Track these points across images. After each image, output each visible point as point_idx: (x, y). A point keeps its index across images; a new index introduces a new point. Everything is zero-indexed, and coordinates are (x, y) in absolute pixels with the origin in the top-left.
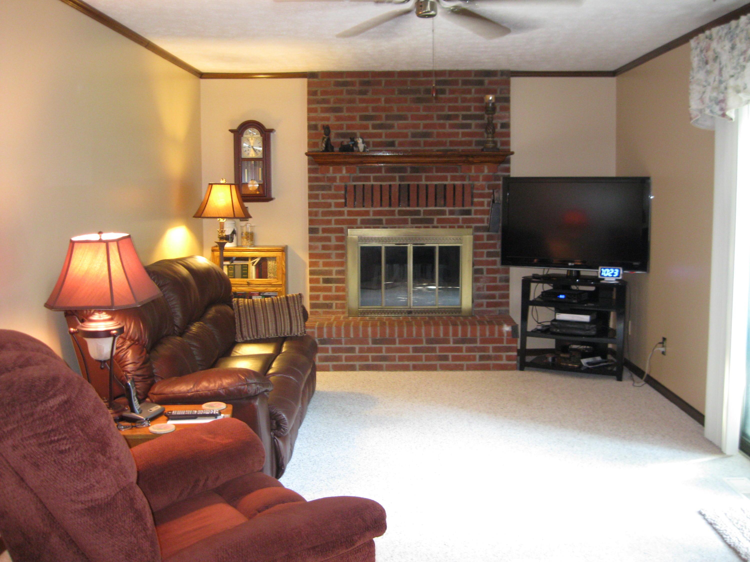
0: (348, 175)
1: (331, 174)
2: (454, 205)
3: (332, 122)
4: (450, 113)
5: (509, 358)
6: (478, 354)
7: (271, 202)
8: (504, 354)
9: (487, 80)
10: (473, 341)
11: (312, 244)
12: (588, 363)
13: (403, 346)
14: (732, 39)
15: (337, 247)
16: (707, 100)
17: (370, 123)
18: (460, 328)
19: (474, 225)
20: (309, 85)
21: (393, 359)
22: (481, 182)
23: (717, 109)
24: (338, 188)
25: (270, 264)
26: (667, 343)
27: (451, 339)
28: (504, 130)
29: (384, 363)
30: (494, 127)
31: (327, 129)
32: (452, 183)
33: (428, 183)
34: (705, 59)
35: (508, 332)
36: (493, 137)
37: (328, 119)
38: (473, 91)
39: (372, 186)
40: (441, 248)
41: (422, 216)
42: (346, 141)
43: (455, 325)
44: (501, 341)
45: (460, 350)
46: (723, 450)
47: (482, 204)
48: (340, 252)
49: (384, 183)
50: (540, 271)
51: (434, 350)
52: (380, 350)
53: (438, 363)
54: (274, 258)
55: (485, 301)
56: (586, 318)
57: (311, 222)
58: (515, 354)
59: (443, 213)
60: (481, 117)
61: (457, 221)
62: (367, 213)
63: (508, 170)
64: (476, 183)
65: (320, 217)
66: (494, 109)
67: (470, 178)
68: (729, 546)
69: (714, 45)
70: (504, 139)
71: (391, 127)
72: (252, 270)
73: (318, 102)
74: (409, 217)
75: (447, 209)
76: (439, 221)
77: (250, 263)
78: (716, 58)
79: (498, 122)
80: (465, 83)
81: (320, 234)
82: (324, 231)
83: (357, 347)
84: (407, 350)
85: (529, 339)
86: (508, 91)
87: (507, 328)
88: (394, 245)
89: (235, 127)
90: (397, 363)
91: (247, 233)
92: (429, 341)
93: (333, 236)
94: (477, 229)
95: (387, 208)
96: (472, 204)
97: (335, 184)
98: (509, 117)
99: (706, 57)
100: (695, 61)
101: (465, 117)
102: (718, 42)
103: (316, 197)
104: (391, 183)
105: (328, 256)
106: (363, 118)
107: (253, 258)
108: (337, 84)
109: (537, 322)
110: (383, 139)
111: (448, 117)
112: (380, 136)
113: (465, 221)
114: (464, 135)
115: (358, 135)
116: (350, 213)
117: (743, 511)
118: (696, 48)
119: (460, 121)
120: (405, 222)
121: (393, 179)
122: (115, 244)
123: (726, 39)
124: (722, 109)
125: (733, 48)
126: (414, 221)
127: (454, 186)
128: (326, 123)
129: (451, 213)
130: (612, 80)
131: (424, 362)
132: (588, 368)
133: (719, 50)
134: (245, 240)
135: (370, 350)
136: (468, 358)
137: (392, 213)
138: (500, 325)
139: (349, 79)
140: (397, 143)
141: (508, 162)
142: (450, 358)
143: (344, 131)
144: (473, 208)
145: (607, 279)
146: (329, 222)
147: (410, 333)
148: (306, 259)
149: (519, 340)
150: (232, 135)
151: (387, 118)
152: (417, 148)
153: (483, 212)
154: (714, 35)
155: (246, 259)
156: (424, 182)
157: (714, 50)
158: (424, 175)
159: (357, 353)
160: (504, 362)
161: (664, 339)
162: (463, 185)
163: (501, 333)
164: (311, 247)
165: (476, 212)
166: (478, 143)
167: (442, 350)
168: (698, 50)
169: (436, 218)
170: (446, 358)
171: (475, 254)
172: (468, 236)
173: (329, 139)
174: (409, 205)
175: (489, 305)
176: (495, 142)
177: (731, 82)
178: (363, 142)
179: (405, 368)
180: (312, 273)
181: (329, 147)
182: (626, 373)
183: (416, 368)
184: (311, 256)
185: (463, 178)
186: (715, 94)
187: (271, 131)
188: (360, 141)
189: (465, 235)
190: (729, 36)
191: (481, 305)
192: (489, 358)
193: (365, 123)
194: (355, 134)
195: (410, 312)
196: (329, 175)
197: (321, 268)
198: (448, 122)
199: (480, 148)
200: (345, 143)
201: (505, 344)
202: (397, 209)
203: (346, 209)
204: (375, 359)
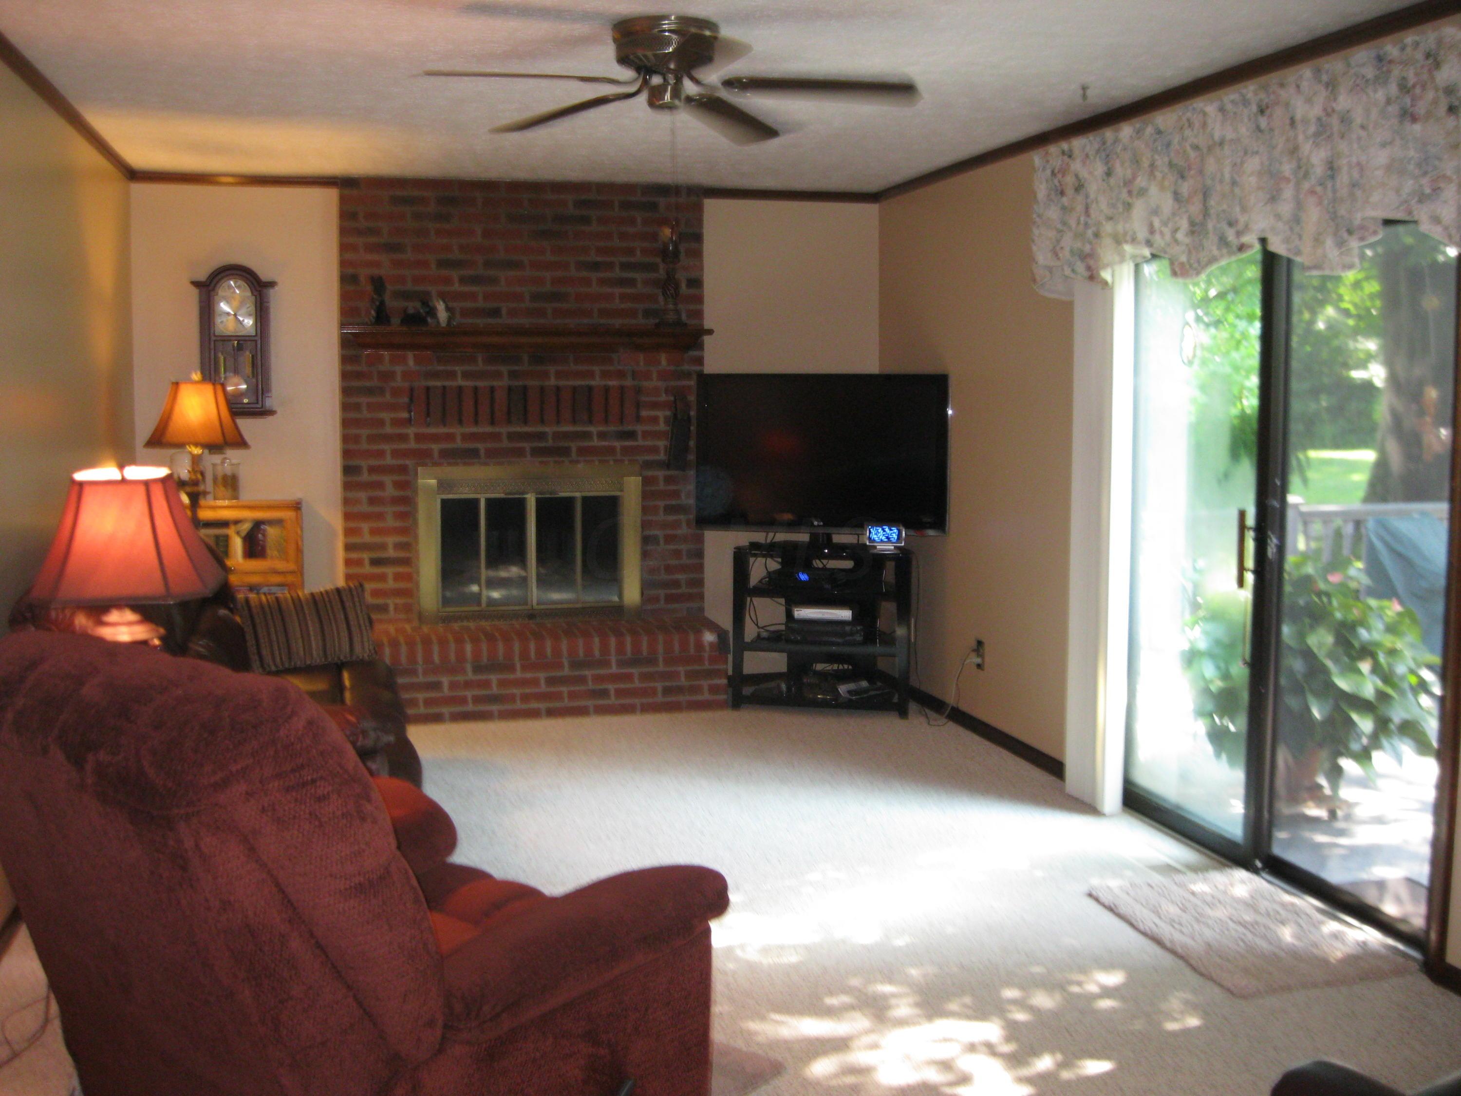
0: (418, 368)
1: (386, 366)
2: (606, 421)
3: (385, 270)
4: (599, 259)
5: (713, 689)
6: (659, 686)
7: (270, 418)
8: (705, 683)
9: (662, 201)
10: (651, 661)
11: (350, 495)
12: (849, 692)
13: (529, 675)
14: (1107, 160)
15: (395, 501)
16: (1066, 254)
17: (455, 274)
18: (628, 640)
19: (642, 458)
20: (343, 200)
21: (512, 698)
22: (654, 383)
23: (1080, 267)
24: (395, 392)
25: (272, 532)
26: (987, 648)
27: (613, 660)
28: (692, 291)
29: (494, 708)
30: (677, 287)
31: (378, 284)
32: (603, 383)
33: (562, 383)
34: (1059, 188)
35: (711, 644)
36: (676, 304)
37: (377, 264)
38: (639, 220)
39: (460, 389)
40: (585, 499)
41: (550, 443)
42: (413, 306)
43: (619, 634)
44: (699, 660)
45: (629, 677)
46: (1099, 808)
47: (655, 420)
48: (402, 509)
49: (480, 384)
50: (759, 537)
51: (582, 680)
52: (487, 684)
53: (590, 703)
54: (279, 522)
55: (662, 593)
56: (845, 614)
57: (347, 454)
58: (724, 681)
59: (587, 435)
60: (651, 267)
61: (611, 450)
62: (450, 437)
63: (700, 361)
64: (646, 384)
65: (364, 446)
66: (676, 254)
67: (635, 375)
68: (1144, 934)
69: (1076, 166)
70: (692, 307)
71: (494, 281)
72: (237, 545)
73: (359, 232)
74: (527, 445)
75: (592, 429)
76: (582, 451)
77: (231, 531)
78: (1079, 187)
79: (682, 277)
80: (626, 205)
81: (365, 477)
82: (372, 470)
83: (445, 680)
84: (535, 682)
85: (747, 655)
86: (700, 221)
87: (709, 637)
88: (502, 496)
89: (202, 276)
90: (519, 705)
91: (225, 477)
92: (575, 664)
93: (388, 480)
94: (647, 465)
95: (489, 429)
96: (638, 419)
97: (393, 384)
98: (701, 268)
99: (1061, 185)
100: (1042, 190)
101: (625, 266)
102: (1084, 163)
103: (357, 407)
104: (495, 383)
105: (380, 516)
106: (441, 264)
107: (237, 522)
108: (396, 201)
109: (757, 625)
110: (480, 304)
111: (595, 266)
112: (473, 296)
113: (626, 450)
114: (623, 297)
115: (434, 293)
116: (419, 438)
117: (1151, 887)
118: (1044, 169)
119: (617, 273)
120: (519, 453)
121: (498, 375)
122: (160, 485)
123: (1098, 159)
124: (1089, 268)
125: (1109, 174)
126: (537, 452)
127: (607, 389)
128: (376, 272)
129: (602, 435)
130: (872, 209)
131: (566, 703)
132: (850, 700)
133: (1084, 174)
134: (223, 489)
135: (468, 685)
136: (644, 693)
137: (496, 437)
138: (698, 632)
139: (416, 193)
140: (504, 311)
141: (701, 347)
142: (612, 693)
143: (409, 286)
144: (639, 428)
145: (880, 547)
146: (381, 454)
147: (540, 653)
148: (337, 522)
149: (730, 657)
150: (194, 292)
151: (488, 264)
152: (542, 321)
153: (656, 435)
154: (1077, 152)
155: (225, 524)
156: (552, 382)
157: (1077, 176)
158: (552, 369)
159: (446, 691)
160: (706, 696)
161: (980, 643)
162: (622, 388)
163: (699, 645)
164: (346, 501)
165: (646, 435)
166: (647, 313)
167: (599, 679)
168: (1048, 172)
169: (574, 446)
170: (604, 693)
171: (645, 510)
172: (633, 478)
173: (382, 303)
174: (526, 422)
175: (670, 599)
176: (677, 312)
177: (1108, 227)
178: (448, 309)
179: (533, 714)
180: (348, 548)
181: (382, 317)
182: (913, 706)
183: (552, 713)
184: (347, 516)
185: (621, 374)
186: (1078, 245)
187: (272, 284)
188: (441, 307)
189: (628, 476)
190: (1103, 155)
191: (656, 599)
192: (680, 690)
193: (444, 272)
194: (428, 294)
195: (531, 616)
196: (382, 368)
197: (367, 538)
198: (594, 276)
199: (652, 321)
200: (411, 311)
201: (707, 666)
202: (504, 430)
203: (411, 431)
204: (477, 700)
